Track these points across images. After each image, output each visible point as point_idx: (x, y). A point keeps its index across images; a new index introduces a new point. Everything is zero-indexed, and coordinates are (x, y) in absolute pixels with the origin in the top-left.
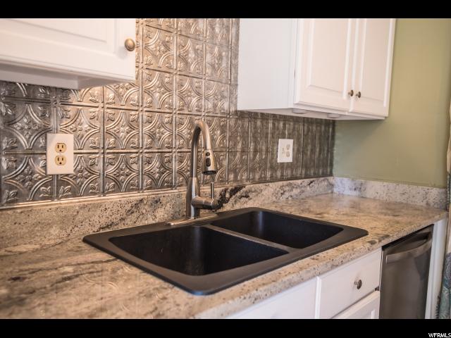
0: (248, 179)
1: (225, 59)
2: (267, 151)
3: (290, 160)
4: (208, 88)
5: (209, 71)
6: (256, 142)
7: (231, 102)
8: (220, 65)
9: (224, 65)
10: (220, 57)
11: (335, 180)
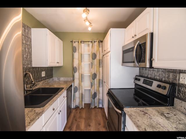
0: (36, 82)
1: (29, 56)
2: (40, 75)
3: (44, 76)
4: (25, 63)
5: (25, 59)
6: (37, 73)
7: (31, 65)
8: (28, 57)
9: (29, 57)
10: (28, 55)
11: (54, 78)
